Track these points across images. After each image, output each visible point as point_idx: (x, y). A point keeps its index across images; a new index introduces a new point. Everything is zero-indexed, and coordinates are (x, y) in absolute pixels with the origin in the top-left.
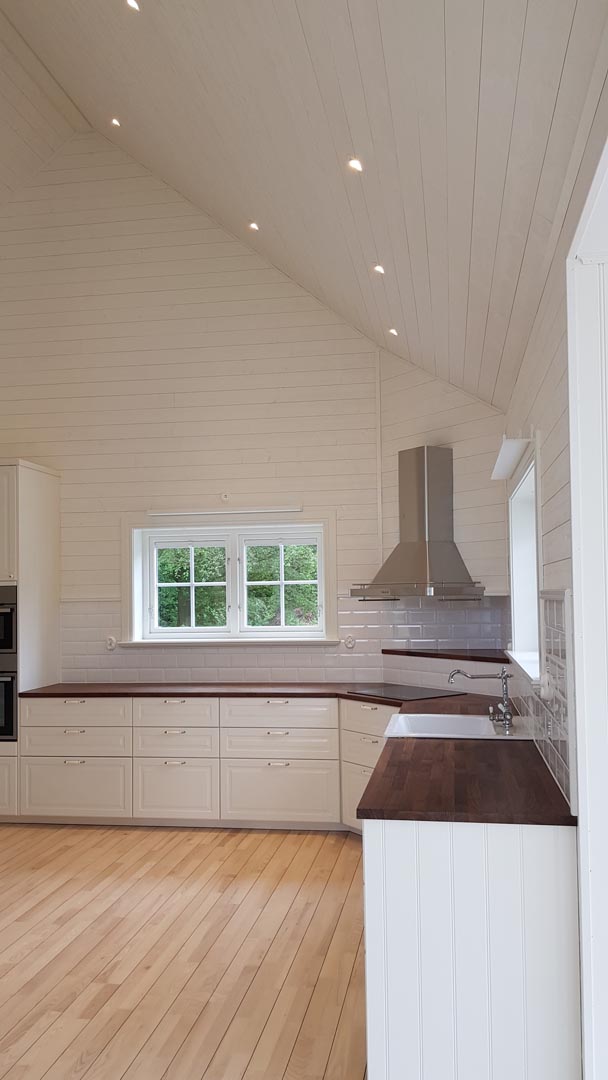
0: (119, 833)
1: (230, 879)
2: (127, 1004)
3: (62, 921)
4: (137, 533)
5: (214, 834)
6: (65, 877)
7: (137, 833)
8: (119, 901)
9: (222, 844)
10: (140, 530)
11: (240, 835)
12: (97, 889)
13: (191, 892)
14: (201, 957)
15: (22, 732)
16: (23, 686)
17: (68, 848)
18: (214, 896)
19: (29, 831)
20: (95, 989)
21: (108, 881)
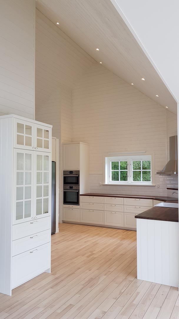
0: (101, 228)
1: (123, 239)
2: (95, 256)
3: (85, 242)
4: (106, 158)
5: (122, 230)
6: (88, 235)
7: (105, 228)
8: (98, 240)
9: (124, 232)
10: (107, 157)
11: (128, 231)
12: (94, 237)
13: (114, 240)
14: (112, 251)
15: (80, 203)
16: (81, 193)
17: (89, 230)
18: (119, 241)
19: (82, 226)
20: (90, 253)
21: (96, 236)
